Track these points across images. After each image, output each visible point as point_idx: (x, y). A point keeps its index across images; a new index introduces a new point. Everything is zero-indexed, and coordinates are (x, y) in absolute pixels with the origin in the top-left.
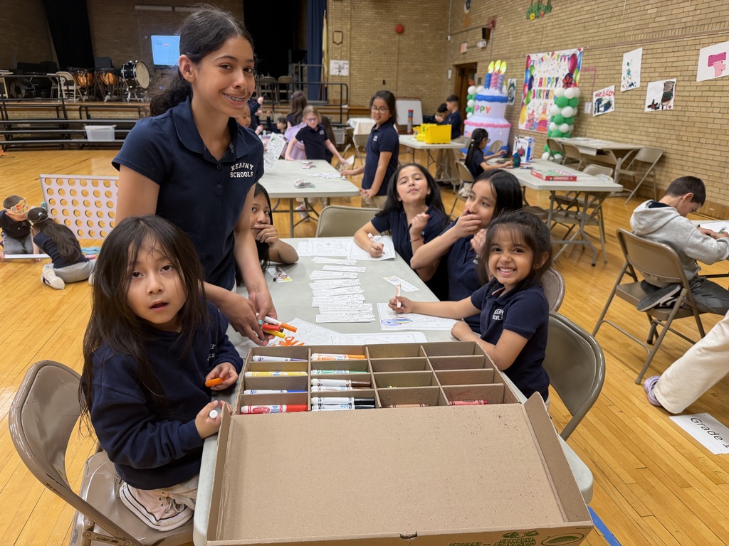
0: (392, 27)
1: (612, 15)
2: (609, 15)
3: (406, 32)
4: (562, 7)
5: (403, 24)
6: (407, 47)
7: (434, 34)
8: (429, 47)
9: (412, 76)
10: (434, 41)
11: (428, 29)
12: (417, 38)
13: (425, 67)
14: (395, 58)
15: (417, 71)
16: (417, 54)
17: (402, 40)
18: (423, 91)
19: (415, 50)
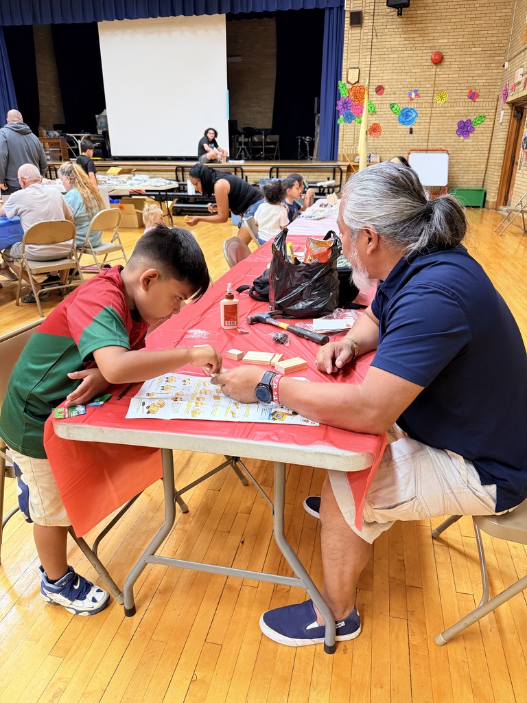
0: (427, 57)
3: (447, 62)
5: (443, 51)
6: (447, 82)
7: (487, 62)
8: (477, 81)
9: (451, 121)
10: (488, 71)
11: (479, 56)
12: (463, 69)
13: (470, 108)
14: (428, 98)
15: (459, 115)
16: (460, 91)
17: (440, 73)
18: (465, 141)
19: (458, 85)
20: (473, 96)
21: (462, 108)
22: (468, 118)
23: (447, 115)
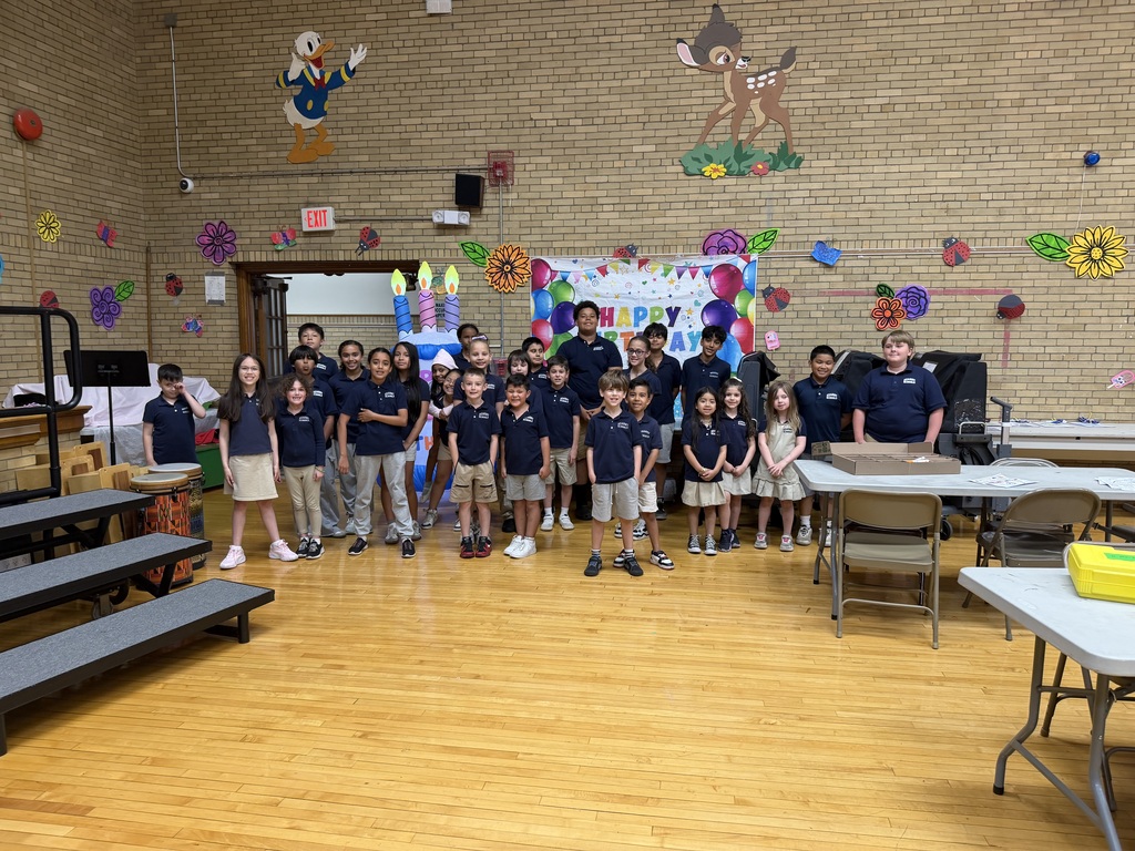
1: (1040, 195)
2: (1034, 195)
3: (46, 141)
4: (844, 163)
5: (40, 114)
6: (52, 191)
7: (117, 166)
8: (109, 203)
9: (76, 286)
10: (120, 186)
11: (102, 148)
12: (78, 168)
13: (106, 262)
14: (20, 223)
15: (90, 274)
16: (80, 219)
17: (35, 165)
18: (110, 335)
19: (74, 203)
20: (106, 235)
21: (92, 260)
22: (107, 283)
23: (67, 271)
